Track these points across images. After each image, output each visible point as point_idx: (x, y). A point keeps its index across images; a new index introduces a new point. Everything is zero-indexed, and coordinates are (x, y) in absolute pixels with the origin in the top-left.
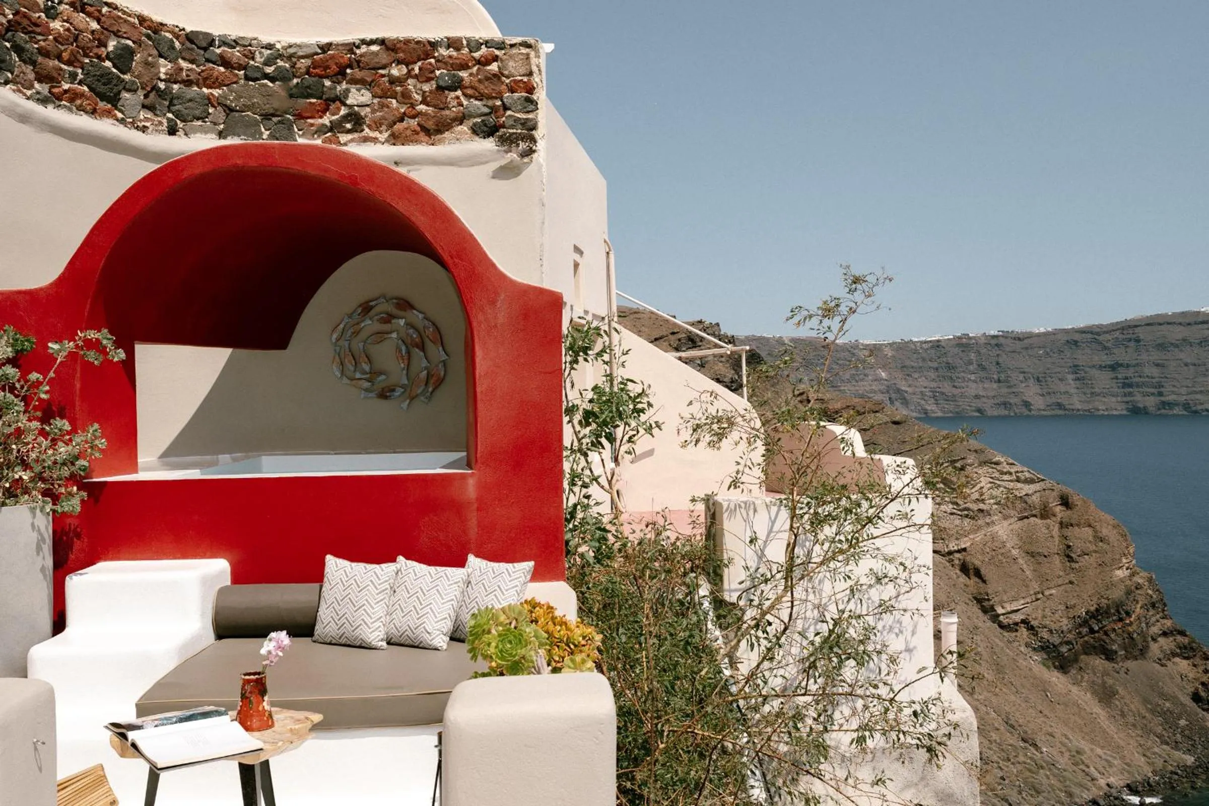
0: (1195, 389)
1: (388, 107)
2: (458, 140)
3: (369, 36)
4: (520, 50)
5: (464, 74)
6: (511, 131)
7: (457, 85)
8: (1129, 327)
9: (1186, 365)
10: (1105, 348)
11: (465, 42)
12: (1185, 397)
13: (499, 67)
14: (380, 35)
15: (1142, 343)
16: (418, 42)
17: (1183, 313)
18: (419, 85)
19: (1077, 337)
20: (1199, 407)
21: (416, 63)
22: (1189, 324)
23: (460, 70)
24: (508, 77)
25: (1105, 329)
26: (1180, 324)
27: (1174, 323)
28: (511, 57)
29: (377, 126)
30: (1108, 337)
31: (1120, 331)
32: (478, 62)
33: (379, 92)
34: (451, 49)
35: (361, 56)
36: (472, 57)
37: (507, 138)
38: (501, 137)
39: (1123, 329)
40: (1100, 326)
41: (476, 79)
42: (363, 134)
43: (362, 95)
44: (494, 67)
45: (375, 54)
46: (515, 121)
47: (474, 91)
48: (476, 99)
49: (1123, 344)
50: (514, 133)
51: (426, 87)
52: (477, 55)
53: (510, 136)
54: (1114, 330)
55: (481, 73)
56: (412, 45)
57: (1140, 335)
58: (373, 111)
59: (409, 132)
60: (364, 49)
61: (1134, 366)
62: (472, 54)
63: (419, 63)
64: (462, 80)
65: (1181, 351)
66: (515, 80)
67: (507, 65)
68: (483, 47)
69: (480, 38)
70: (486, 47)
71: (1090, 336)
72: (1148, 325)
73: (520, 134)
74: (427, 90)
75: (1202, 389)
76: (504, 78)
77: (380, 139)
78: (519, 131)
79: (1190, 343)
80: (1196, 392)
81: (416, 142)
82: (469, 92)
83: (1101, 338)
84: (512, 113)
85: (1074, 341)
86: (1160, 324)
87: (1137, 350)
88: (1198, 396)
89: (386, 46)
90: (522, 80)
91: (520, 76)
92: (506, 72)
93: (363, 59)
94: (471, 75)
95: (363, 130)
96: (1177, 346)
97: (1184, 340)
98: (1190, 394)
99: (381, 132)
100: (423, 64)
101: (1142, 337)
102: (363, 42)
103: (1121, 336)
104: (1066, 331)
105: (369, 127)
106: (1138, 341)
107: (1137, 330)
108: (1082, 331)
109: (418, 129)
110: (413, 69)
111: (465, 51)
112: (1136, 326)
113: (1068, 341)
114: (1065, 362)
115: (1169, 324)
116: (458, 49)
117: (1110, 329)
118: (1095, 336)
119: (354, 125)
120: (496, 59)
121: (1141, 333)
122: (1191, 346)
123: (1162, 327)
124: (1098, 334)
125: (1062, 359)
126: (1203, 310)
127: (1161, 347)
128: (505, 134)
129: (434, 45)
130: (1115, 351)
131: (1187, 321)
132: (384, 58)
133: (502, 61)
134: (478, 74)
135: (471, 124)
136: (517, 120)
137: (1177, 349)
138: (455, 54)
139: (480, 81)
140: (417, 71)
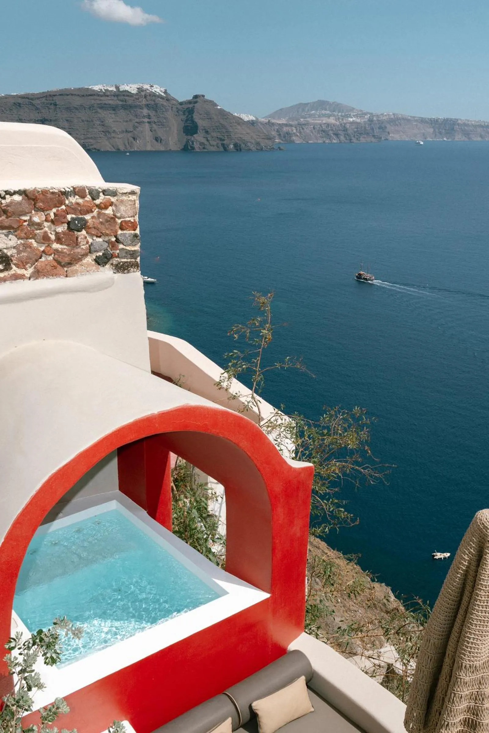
0: (88, 136)
1: (30, 247)
2: (88, 271)
3: (12, 188)
4: (129, 197)
5: (88, 217)
6: (123, 260)
7: (84, 225)
8: (50, 95)
9: (83, 121)
10: (37, 109)
11: (87, 191)
12: (83, 141)
13: (113, 211)
14: (22, 188)
15: (58, 106)
16: (53, 193)
17: (79, 89)
18: (53, 227)
19: (20, 101)
20: (91, 147)
21: (51, 210)
22: (83, 96)
23: (86, 214)
24: (119, 218)
25: (37, 97)
26: (78, 95)
27: (75, 95)
28: (122, 201)
29: (22, 264)
30: (38, 102)
31: (45, 98)
32: (98, 206)
33: (23, 235)
34: (77, 197)
35: (7, 206)
36: (95, 204)
37: (121, 267)
38: (116, 266)
39: (46, 96)
40: (33, 94)
41: (98, 222)
42: (12, 272)
43: (10, 240)
44: (109, 211)
45: (19, 203)
46: (126, 253)
47: (97, 231)
48: (97, 237)
49: (47, 107)
50: (126, 262)
51: (60, 229)
52: (98, 202)
53: (123, 265)
54: (41, 98)
55: (101, 217)
56: (49, 196)
57: (56, 101)
58: (19, 252)
59: (48, 268)
60: (8, 199)
61: (54, 121)
62: (94, 201)
63: (54, 210)
64: (86, 221)
65: (80, 112)
66: (125, 221)
67: (120, 209)
68: (101, 194)
69: (99, 188)
70: (104, 194)
71: (27, 100)
72: (60, 95)
73: (130, 262)
74: (60, 231)
75: (92, 136)
76: (117, 219)
77: (26, 275)
78: (129, 260)
79: (84, 107)
80: (89, 138)
81: (56, 275)
82: (94, 232)
83: (34, 102)
84: (124, 247)
85: (18, 103)
86: (68, 95)
87: (55, 110)
88: (91, 141)
89: (26, 195)
90: (130, 221)
91: (129, 217)
92: (118, 215)
93: (9, 208)
94: (93, 217)
95: (11, 268)
96: (76, 109)
97: (81, 106)
98: (86, 139)
99: (26, 269)
100: (57, 211)
101: (57, 103)
102: (7, 193)
103: (46, 101)
104: (13, 97)
105: (17, 266)
106: (55, 105)
107: (55, 98)
108: (23, 97)
109: (55, 264)
110: (49, 214)
111: (88, 198)
112: (54, 96)
113: (14, 103)
114: (14, 117)
115: (72, 95)
116: (83, 197)
117: (39, 97)
118: (31, 101)
119: (5, 265)
120: (111, 204)
121: (57, 100)
122: (85, 109)
123: (69, 96)
124: (32, 99)
125: (12, 115)
126: (90, 87)
127: (68, 109)
128: (119, 263)
129: (65, 194)
130: (43, 111)
131: (82, 94)
132: (26, 206)
133: (116, 206)
134: (99, 217)
135: (94, 257)
136: (128, 252)
137: (77, 111)
138: (81, 201)
139: (101, 223)
140: (52, 216)
